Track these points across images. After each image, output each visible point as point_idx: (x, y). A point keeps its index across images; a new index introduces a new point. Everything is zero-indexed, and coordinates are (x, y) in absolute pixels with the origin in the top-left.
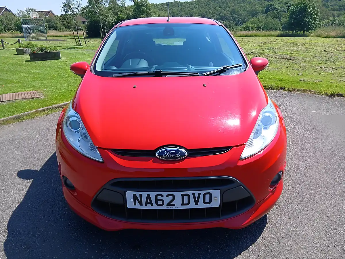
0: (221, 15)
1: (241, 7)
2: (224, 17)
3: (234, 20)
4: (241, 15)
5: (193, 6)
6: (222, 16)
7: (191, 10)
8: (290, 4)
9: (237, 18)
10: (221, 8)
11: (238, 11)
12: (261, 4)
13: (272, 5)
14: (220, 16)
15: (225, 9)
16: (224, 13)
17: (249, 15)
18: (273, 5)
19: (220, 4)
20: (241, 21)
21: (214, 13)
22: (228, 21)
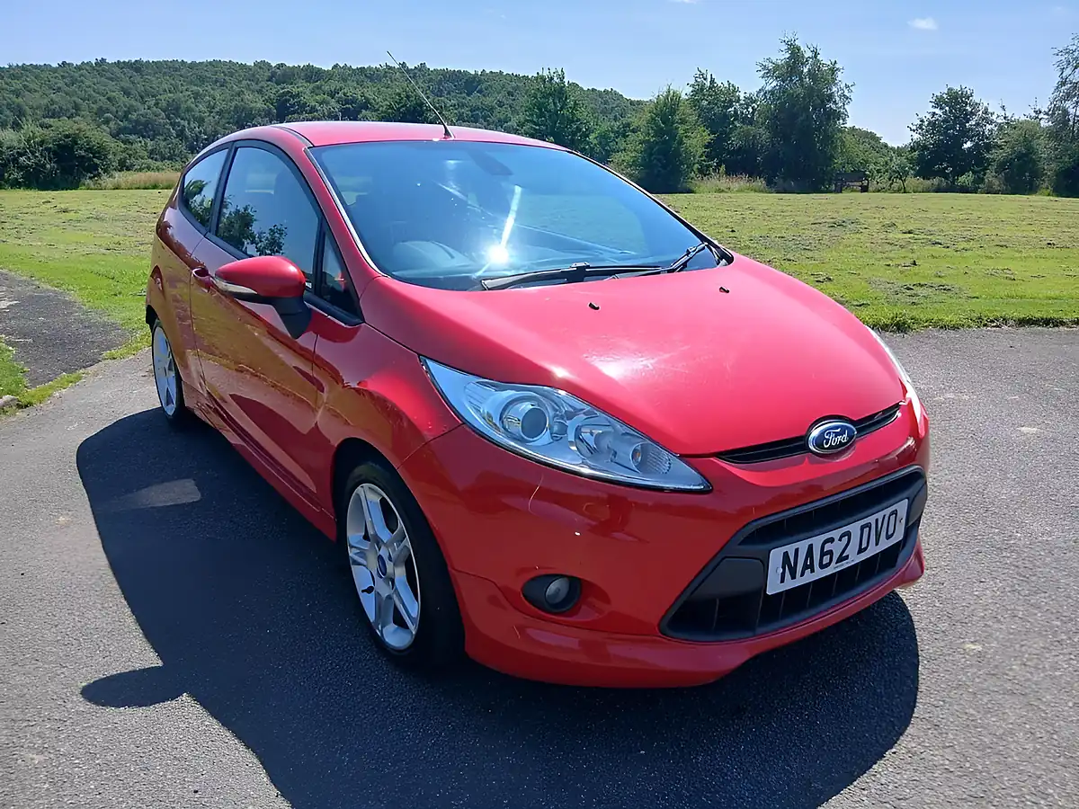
0: (133, 116)
1: (196, 95)
2: (146, 125)
3: (181, 135)
4: (201, 121)
5: (17, 85)
6: (137, 122)
7: (13, 97)
8: (345, 94)
9: (192, 130)
10: (127, 93)
11: (189, 110)
12: (260, 92)
13: (293, 97)
14: (130, 121)
15: (142, 97)
16: (142, 112)
17: (229, 123)
18: (298, 95)
19: (123, 84)
20: (206, 139)
21: (108, 111)
22: (161, 138)
